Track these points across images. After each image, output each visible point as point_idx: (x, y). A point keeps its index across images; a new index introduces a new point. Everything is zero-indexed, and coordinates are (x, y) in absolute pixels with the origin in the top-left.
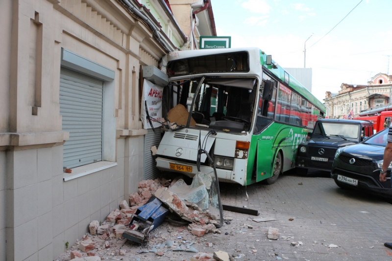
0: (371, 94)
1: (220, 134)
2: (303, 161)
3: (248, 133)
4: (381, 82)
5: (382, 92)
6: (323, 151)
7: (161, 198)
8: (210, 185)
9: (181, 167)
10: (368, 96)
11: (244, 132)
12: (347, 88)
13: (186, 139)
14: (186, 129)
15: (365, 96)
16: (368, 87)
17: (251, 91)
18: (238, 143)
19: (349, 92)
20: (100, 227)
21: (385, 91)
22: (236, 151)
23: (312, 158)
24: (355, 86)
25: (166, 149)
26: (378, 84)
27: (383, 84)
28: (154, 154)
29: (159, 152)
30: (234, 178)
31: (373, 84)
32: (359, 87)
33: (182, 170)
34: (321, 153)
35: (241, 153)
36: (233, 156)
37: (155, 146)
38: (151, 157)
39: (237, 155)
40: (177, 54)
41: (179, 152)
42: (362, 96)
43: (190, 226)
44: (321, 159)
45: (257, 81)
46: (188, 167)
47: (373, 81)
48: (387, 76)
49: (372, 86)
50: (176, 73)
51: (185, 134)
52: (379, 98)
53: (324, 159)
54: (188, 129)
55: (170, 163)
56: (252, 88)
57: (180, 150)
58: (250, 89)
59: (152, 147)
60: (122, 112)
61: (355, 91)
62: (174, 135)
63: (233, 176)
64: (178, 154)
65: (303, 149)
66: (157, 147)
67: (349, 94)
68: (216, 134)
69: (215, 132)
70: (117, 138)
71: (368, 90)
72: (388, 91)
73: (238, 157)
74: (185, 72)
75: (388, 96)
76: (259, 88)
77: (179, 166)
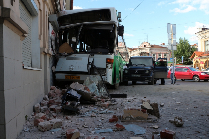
0: (141, 52)
1: (96, 56)
2: (127, 78)
3: (112, 54)
4: (145, 46)
5: (146, 51)
6: (137, 71)
7: (75, 88)
8: (97, 82)
9: (73, 77)
10: (139, 53)
11: (110, 54)
12: (129, 49)
13: (74, 60)
14: (74, 54)
15: (138, 53)
16: (139, 48)
17: (111, 31)
18: (107, 59)
19: (130, 52)
20: (42, 108)
21: (147, 50)
22: (107, 64)
23: (132, 75)
24: (133, 49)
25: (61, 67)
26: (144, 47)
27: (146, 47)
28: (53, 71)
29: (57, 70)
30: (106, 80)
31: (142, 47)
32: (134, 49)
33: (73, 79)
34: (136, 72)
35: (109, 65)
36: (105, 67)
37: (54, 67)
38: (52, 73)
39: (107, 67)
40: (65, 12)
41: (71, 68)
42: (137, 53)
43: (96, 103)
44: (136, 76)
45: (115, 25)
46: (78, 77)
47: (141, 45)
48: (148, 43)
49: (141, 48)
50: (63, 24)
51: (74, 58)
52: (145, 54)
53: (138, 75)
54: (76, 54)
55: (65, 75)
56: (112, 29)
57: (72, 67)
58: (111, 30)
59: (52, 67)
60: (42, 37)
61: (133, 51)
62: (66, 59)
63: (106, 79)
64: (71, 69)
65: (127, 71)
66: (55, 67)
67: (130, 53)
68: (94, 56)
69: (93, 54)
70: (41, 53)
71: (140, 50)
72: (149, 50)
73: (108, 68)
74: (69, 23)
75: (149, 53)
76: (117, 29)
77: (71, 76)
